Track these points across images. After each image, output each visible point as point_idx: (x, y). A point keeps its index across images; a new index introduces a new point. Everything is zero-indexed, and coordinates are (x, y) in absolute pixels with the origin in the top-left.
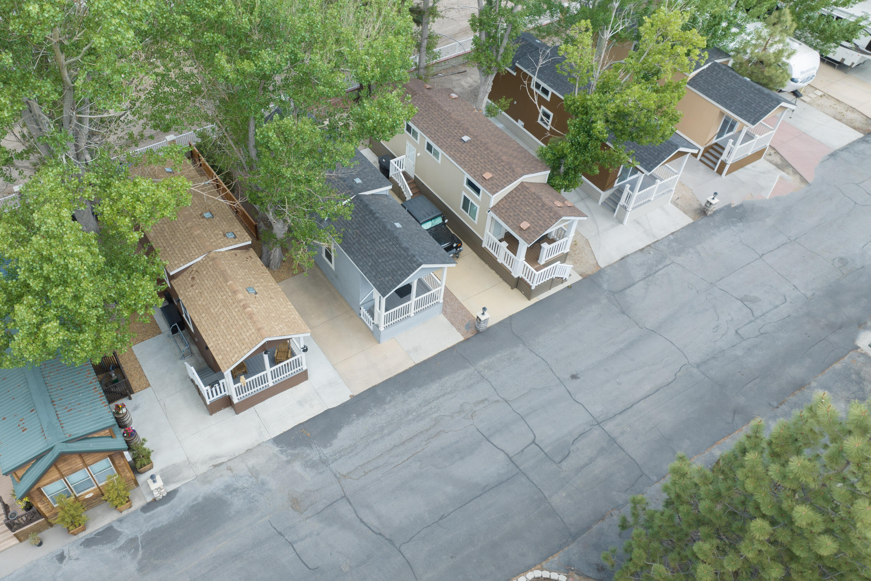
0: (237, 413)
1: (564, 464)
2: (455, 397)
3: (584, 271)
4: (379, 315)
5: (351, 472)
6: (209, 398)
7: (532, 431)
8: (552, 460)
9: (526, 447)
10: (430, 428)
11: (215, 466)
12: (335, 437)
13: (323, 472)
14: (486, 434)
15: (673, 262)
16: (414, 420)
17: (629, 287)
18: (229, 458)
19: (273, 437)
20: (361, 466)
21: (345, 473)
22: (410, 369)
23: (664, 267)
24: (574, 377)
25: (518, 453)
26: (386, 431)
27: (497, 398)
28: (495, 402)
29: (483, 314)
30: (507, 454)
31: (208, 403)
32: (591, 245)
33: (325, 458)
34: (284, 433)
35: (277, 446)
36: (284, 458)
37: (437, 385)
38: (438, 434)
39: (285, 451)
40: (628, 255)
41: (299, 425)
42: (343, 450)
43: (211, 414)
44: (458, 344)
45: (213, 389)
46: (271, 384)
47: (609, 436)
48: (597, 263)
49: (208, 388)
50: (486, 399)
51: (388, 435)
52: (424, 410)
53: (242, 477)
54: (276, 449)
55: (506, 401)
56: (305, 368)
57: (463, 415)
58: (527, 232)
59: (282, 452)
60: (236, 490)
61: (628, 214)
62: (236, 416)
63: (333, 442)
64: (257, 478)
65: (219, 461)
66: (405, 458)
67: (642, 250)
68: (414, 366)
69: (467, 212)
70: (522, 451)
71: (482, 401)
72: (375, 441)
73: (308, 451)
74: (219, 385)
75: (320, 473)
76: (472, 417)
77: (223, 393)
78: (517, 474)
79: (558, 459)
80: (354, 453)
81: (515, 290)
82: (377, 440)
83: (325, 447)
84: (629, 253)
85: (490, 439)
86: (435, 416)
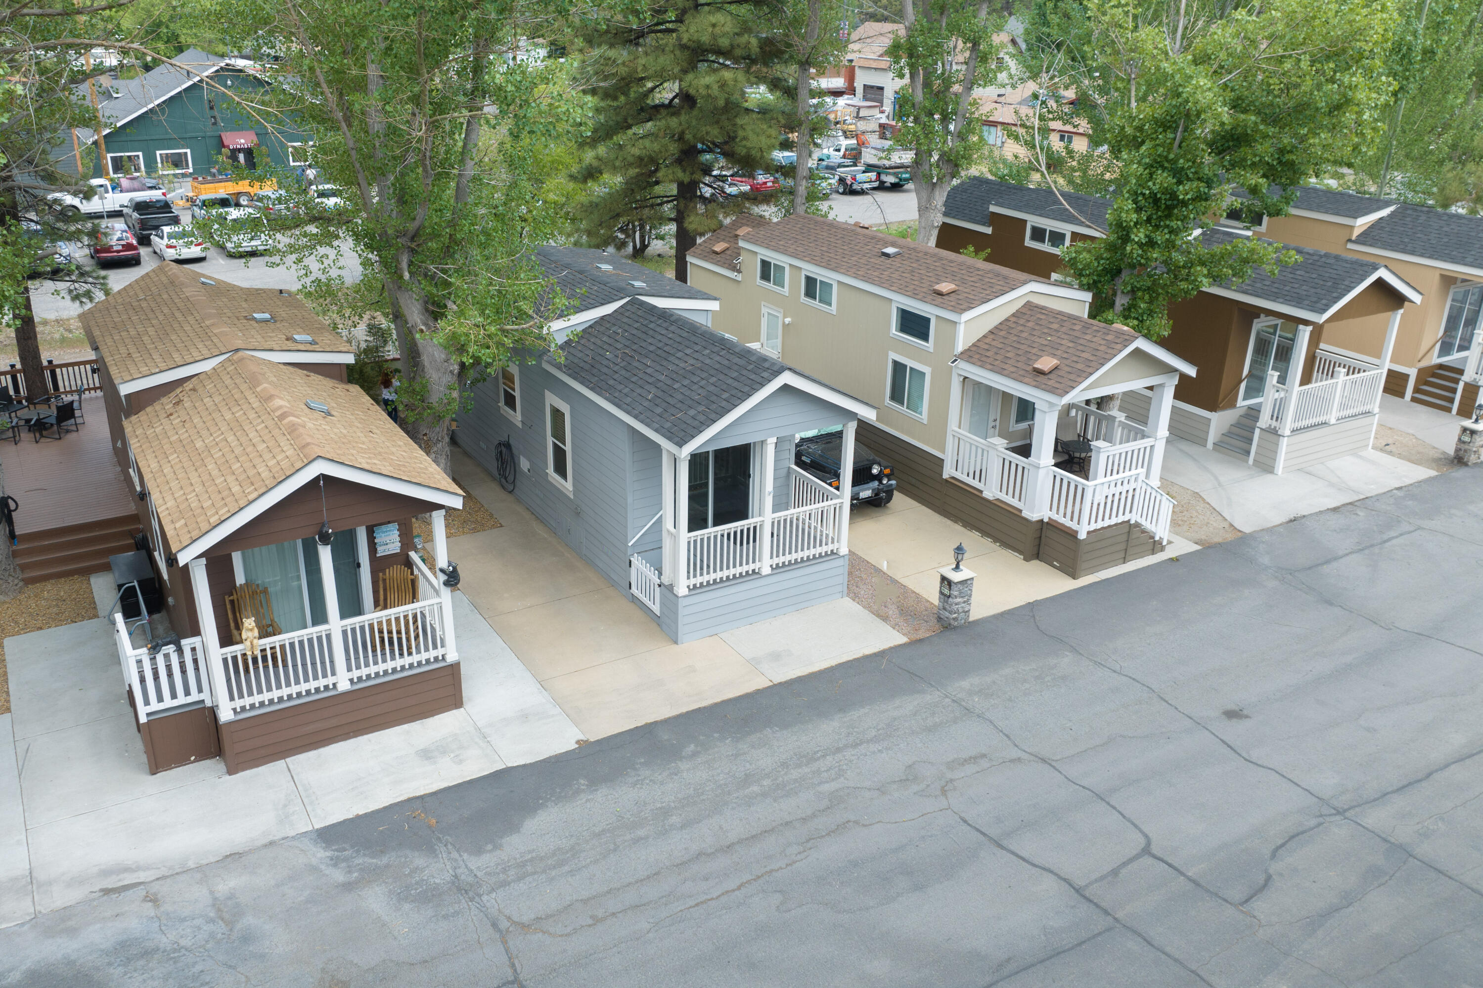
0: (231, 771)
1: (1261, 907)
2: (887, 749)
3: (1203, 537)
4: (675, 538)
5: (548, 917)
6: (147, 702)
7: (1136, 826)
8: (1216, 895)
9: (1124, 864)
10: (814, 816)
11: (106, 892)
12: (513, 827)
13: (456, 913)
14: (993, 832)
15: (1419, 528)
16: (764, 795)
17: (1327, 562)
18: (164, 872)
19: (317, 826)
20: (585, 901)
21: (525, 919)
22: (758, 692)
23: (1401, 535)
24: (1232, 714)
25: (1102, 878)
26: (675, 819)
27: (1015, 753)
28: (1012, 761)
29: (957, 567)
30: (1065, 880)
31: (143, 719)
32: (1208, 500)
33: (470, 879)
34: (358, 817)
35: (325, 849)
36: (338, 876)
37: (836, 724)
38: (840, 828)
39: (346, 860)
40: (1304, 516)
41: (410, 800)
42: (531, 860)
43: (153, 773)
44: (891, 648)
45: (160, 659)
46: (344, 686)
47: (1385, 840)
48: (1231, 525)
49: (143, 652)
50: (984, 756)
51: (683, 827)
52: (795, 774)
53: (184, 920)
54: (320, 854)
55: (1044, 760)
56: (452, 657)
57: (915, 788)
58: (1050, 376)
59: (335, 862)
60: (147, 954)
61: (1284, 443)
62: (228, 777)
63: (506, 840)
64: (230, 924)
65: (129, 879)
66: (732, 884)
67: (1335, 510)
68: (769, 687)
69: (902, 404)
70: (1115, 872)
71: (973, 759)
72: (637, 841)
73: (419, 860)
74: (180, 651)
75: (445, 917)
76: (944, 792)
77: (195, 697)
78: (1109, 929)
79: (1236, 893)
80: (566, 868)
81: (1035, 563)
82: (646, 838)
83: (478, 851)
84: (1306, 513)
85: (1005, 843)
86: (826, 788)
